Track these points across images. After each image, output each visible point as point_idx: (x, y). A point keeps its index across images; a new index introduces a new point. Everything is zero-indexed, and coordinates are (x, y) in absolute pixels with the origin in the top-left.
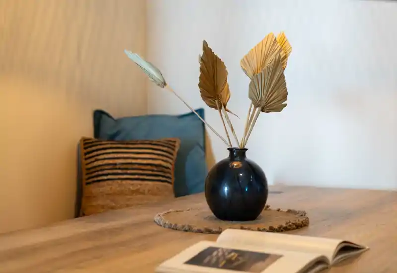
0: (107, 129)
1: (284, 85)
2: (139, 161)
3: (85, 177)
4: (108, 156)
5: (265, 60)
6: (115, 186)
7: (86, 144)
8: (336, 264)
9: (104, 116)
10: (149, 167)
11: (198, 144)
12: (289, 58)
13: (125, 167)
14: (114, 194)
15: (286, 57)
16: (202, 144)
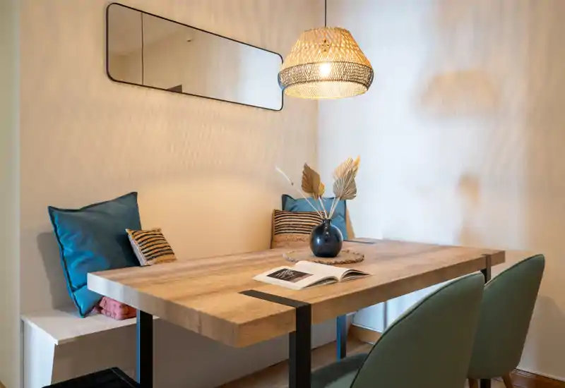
0: (289, 205)
1: (355, 186)
2: (303, 223)
3: (274, 230)
4: (287, 220)
5: (345, 172)
6: (288, 236)
7: (276, 212)
8: (342, 282)
9: (288, 198)
10: (308, 227)
11: (340, 214)
12: (358, 171)
13: (294, 226)
14: (288, 240)
15: (356, 170)
16: (343, 214)
